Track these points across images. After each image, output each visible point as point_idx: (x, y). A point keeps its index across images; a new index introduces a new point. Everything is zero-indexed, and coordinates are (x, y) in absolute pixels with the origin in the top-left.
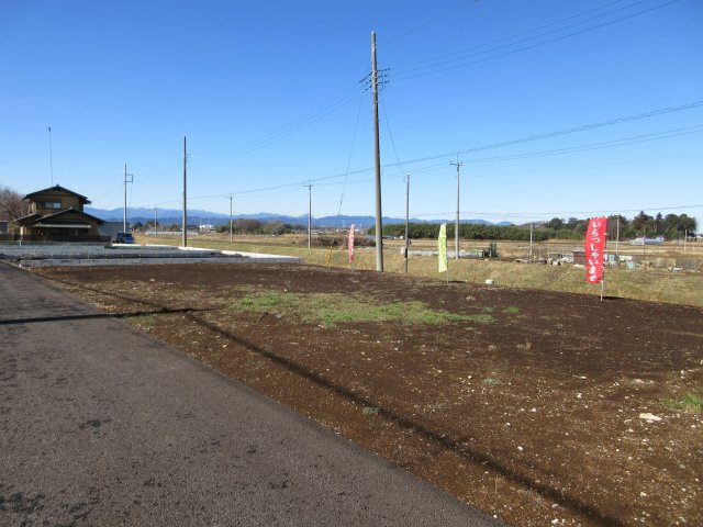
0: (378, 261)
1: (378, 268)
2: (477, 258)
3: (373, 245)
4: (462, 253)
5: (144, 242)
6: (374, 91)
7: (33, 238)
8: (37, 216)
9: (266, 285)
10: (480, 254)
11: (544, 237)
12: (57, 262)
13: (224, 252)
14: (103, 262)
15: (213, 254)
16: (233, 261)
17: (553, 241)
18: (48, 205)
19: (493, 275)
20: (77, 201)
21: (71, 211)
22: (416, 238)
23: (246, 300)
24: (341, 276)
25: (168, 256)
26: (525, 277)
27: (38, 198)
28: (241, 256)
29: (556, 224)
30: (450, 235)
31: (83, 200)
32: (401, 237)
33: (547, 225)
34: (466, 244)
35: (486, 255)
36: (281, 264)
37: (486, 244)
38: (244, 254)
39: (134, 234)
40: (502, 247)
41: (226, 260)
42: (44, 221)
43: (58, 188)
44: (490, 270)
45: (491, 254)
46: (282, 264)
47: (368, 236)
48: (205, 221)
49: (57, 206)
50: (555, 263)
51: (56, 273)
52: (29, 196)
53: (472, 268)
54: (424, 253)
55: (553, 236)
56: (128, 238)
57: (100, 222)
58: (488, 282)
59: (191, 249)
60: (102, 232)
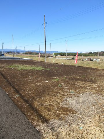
1: (45, 61)
2: (70, 59)
5: (8, 56)
13: (20, 58)
15: (17, 58)
22: (63, 55)
25: (9, 58)
29: (91, 53)
33: (89, 53)
34: (68, 57)
35: (72, 59)
37: (72, 57)
38: (23, 58)
45: (73, 59)
46: (27, 60)
50: (84, 61)
55: (90, 55)
56: (3, 55)
58: (62, 64)
59: (14, 57)
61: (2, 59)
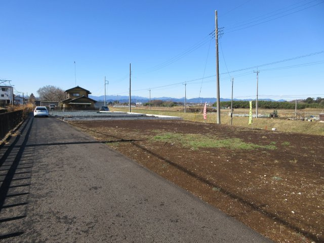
0: (218, 119)
1: (218, 123)
2: (267, 117)
3: (215, 111)
4: (259, 115)
5: (113, 110)
6: (216, 38)
7: (69, 109)
8: (70, 99)
9: (166, 129)
10: (269, 116)
11: (303, 107)
12: (78, 119)
13: (147, 115)
14: (96, 119)
15: (142, 116)
16: (151, 119)
17: (308, 109)
18: (74, 95)
19: (276, 126)
20: (85, 93)
21: (84, 97)
22: (236, 108)
23: (157, 136)
24: (201, 126)
25: (123, 117)
26: (292, 127)
27: (70, 92)
28: (154, 117)
29: (310, 101)
30: (254, 107)
31: (88, 92)
32: (229, 108)
33: (305, 101)
34: (261, 111)
35: (272, 116)
36: (173, 120)
37: (272, 111)
38: (156, 116)
39: (108, 106)
40: (280, 112)
41: (148, 118)
42: (73, 101)
43: (78, 87)
44: (274, 124)
45: (274, 116)
47: (212, 107)
48: (139, 101)
49: (78, 95)
50: (309, 120)
51: (78, 124)
52: (67, 91)
53: (264, 122)
54: (240, 115)
55: (308, 107)
56: (106, 109)
57: (95, 102)
58: (273, 129)
59: (133, 113)
60: (96, 106)
61: (114, 119)
